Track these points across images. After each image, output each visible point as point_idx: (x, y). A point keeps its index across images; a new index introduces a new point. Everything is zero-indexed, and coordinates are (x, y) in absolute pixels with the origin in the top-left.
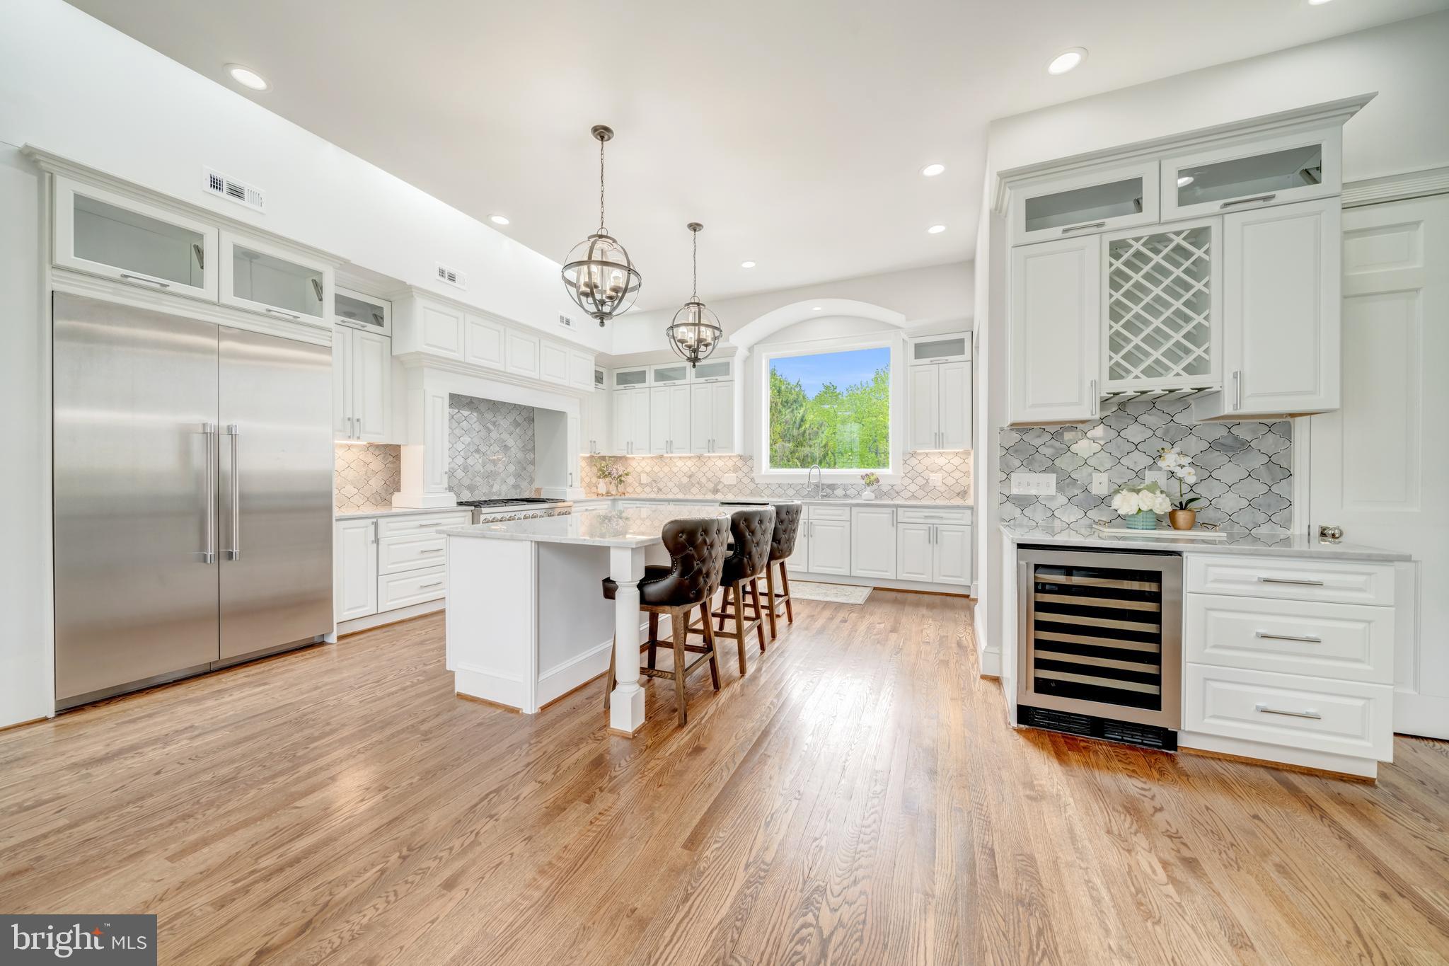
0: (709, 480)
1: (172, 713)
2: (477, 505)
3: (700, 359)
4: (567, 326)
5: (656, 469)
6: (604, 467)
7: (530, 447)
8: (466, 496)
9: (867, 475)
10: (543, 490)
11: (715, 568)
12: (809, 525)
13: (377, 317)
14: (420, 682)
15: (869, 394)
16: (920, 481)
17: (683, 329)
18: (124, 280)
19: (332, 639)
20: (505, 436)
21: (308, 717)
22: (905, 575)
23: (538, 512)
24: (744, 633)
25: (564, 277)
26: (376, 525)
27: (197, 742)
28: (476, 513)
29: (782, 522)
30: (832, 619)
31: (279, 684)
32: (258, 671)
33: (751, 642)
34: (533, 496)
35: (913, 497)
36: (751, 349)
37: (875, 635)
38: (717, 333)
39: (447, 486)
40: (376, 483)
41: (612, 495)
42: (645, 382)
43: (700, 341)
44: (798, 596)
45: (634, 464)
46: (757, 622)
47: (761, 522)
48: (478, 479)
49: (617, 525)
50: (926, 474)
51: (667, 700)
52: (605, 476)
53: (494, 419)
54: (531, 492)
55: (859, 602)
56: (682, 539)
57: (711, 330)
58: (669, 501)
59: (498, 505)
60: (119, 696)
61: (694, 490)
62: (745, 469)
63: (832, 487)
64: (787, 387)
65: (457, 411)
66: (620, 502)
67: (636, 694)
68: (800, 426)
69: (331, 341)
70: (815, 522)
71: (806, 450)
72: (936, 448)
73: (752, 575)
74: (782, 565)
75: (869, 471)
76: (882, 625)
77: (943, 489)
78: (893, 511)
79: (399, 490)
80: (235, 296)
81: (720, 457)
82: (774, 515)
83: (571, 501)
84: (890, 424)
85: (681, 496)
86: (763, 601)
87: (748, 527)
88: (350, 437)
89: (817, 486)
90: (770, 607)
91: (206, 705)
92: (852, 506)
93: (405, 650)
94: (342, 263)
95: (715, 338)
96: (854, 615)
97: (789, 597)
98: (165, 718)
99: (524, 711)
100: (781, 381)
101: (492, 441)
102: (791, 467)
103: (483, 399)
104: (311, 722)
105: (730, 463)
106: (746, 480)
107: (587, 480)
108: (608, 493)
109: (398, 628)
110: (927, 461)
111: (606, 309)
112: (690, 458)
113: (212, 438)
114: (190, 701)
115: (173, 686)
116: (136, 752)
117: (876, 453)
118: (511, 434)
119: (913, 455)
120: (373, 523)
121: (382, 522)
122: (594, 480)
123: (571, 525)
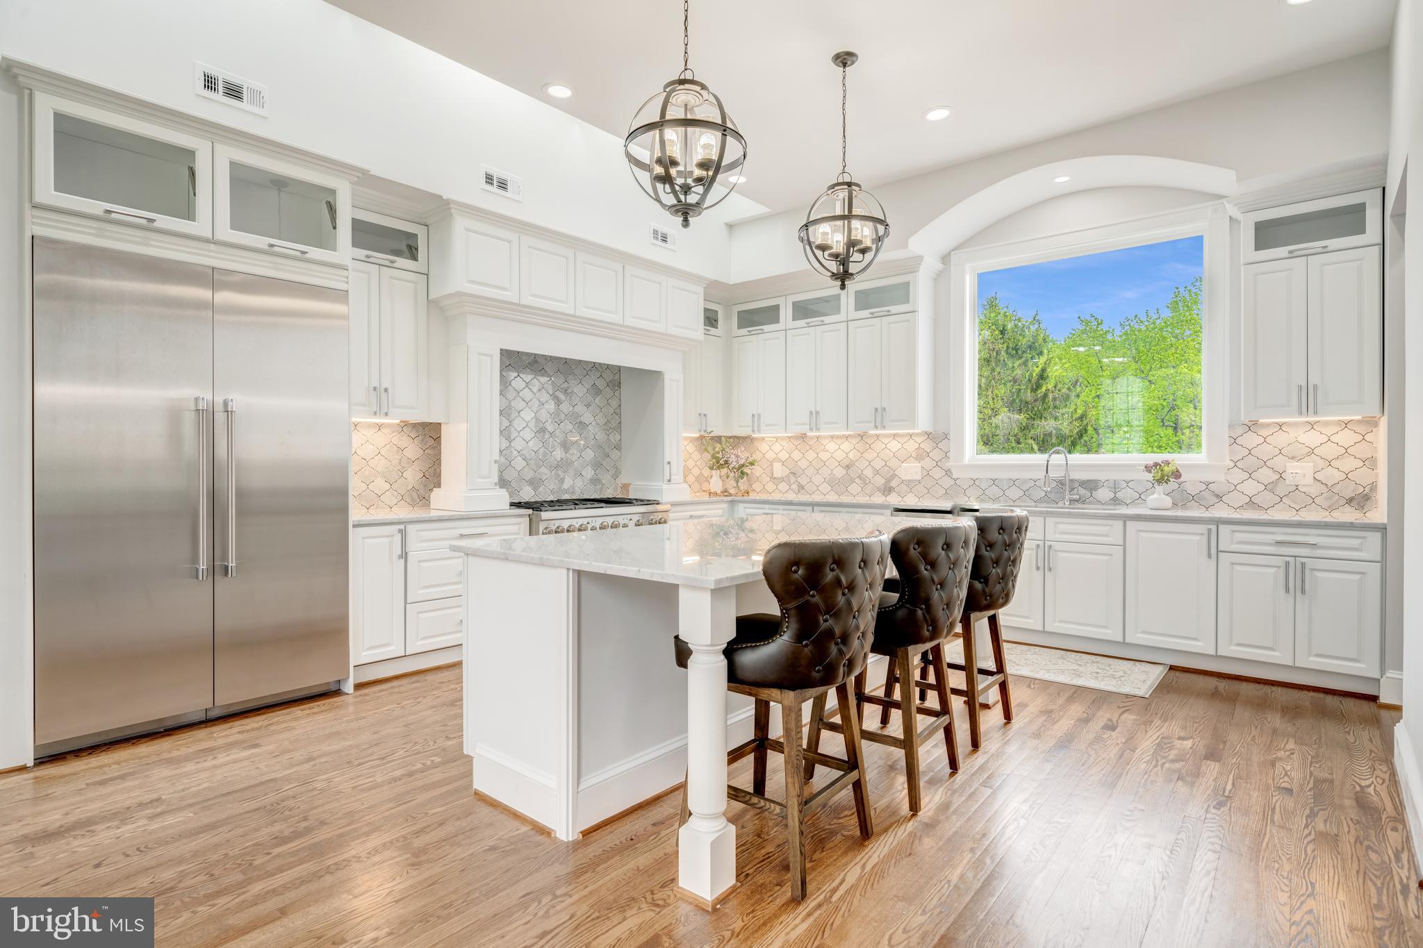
0: (877, 472)
1: (146, 776)
2: (536, 506)
3: (852, 274)
4: (663, 244)
5: (796, 455)
6: (718, 453)
7: (614, 424)
8: (527, 495)
9: (1156, 465)
10: (631, 486)
11: (857, 628)
12: (1046, 551)
13: (408, 247)
14: (435, 766)
15: (1161, 329)
16: (1266, 475)
17: (825, 228)
18: (107, 216)
19: (349, 687)
20: (580, 408)
21: (286, 803)
22: (1233, 648)
23: (621, 520)
24: (916, 740)
25: (628, 155)
26: (403, 533)
27: (155, 825)
28: (534, 518)
29: (991, 545)
30: (1087, 721)
31: (271, 747)
32: (255, 725)
33: (931, 753)
34: (619, 495)
35: (1251, 504)
36: (945, 259)
37: (1173, 761)
38: (881, 229)
39: (496, 480)
40: (412, 476)
41: (730, 495)
42: (778, 322)
43: (851, 244)
44: (1025, 672)
45: (764, 447)
46: (944, 720)
47: (948, 546)
48: (543, 470)
49: (737, 539)
50: (1279, 462)
51: (779, 846)
52: (720, 467)
53: (565, 385)
54: (616, 489)
55: (1140, 693)
56: (796, 576)
57: (870, 224)
58: (813, 505)
59: (565, 507)
60: (105, 744)
61: (854, 488)
62: (936, 455)
63: (1091, 485)
64: (1016, 326)
65: (516, 374)
66: (741, 506)
67: (720, 836)
68: (1038, 386)
69: (347, 283)
70: (1056, 546)
71: (1048, 425)
72: (1301, 413)
73: (932, 639)
74: (993, 621)
75: (1159, 457)
76: (1188, 743)
77: (1314, 490)
78: (1210, 530)
79: (439, 485)
80: (232, 228)
81: (895, 436)
82: (974, 535)
83: (668, 503)
84: (1203, 378)
85: (832, 498)
86: (956, 680)
87: (924, 556)
88: (375, 413)
89: (1061, 483)
90: (970, 695)
91: (184, 770)
92: (1126, 518)
93: (429, 712)
94: (361, 175)
95: (879, 239)
96: (1129, 718)
97: (1006, 676)
98: (136, 783)
99: (558, 836)
100: (1006, 316)
101: (563, 416)
102: (1022, 452)
103: (551, 357)
104: (287, 813)
105: (911, 446)
106: (937, 473)
107: (696, 472)
108: (725, 492)
109: (430, 677)
110: (1280, 439)
111: (692, 199)
112: (847, 437)
113: (206, 417)
114: (170, 762)
115: (163, 736)
116: (89, 829)
117: (1175, 429)
118: (588, 406)
119: (1252, 426)
120: (400, 531)
121: (411, 529)
122: (706, 472)
123: (669, 539)
